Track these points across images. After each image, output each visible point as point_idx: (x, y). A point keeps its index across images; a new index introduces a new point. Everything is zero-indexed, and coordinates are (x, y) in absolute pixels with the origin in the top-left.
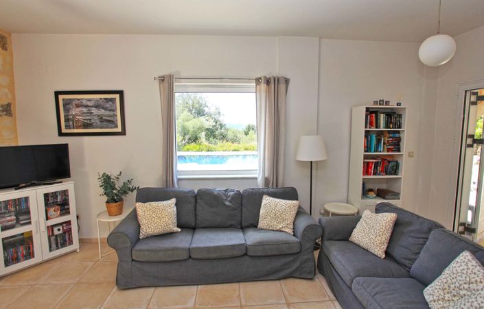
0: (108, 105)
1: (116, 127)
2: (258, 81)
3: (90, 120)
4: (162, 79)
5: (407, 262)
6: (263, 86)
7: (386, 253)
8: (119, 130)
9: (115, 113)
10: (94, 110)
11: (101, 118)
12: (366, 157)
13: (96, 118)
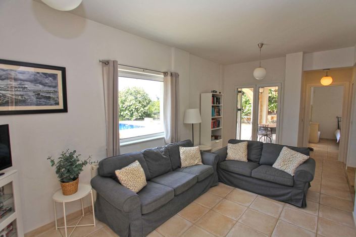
0: (47, 81)
1: (57, 104)
2: (165, 74)
3: (22, 96)
4: (106, 63)
5: (257, 160)
6: (169, 78)
7: (248, 159)
8: (61, 107)
9: (55, 89)
10: (29, 86)
11: (38, 94)
12: (213, 119)
13: (31, 94)
